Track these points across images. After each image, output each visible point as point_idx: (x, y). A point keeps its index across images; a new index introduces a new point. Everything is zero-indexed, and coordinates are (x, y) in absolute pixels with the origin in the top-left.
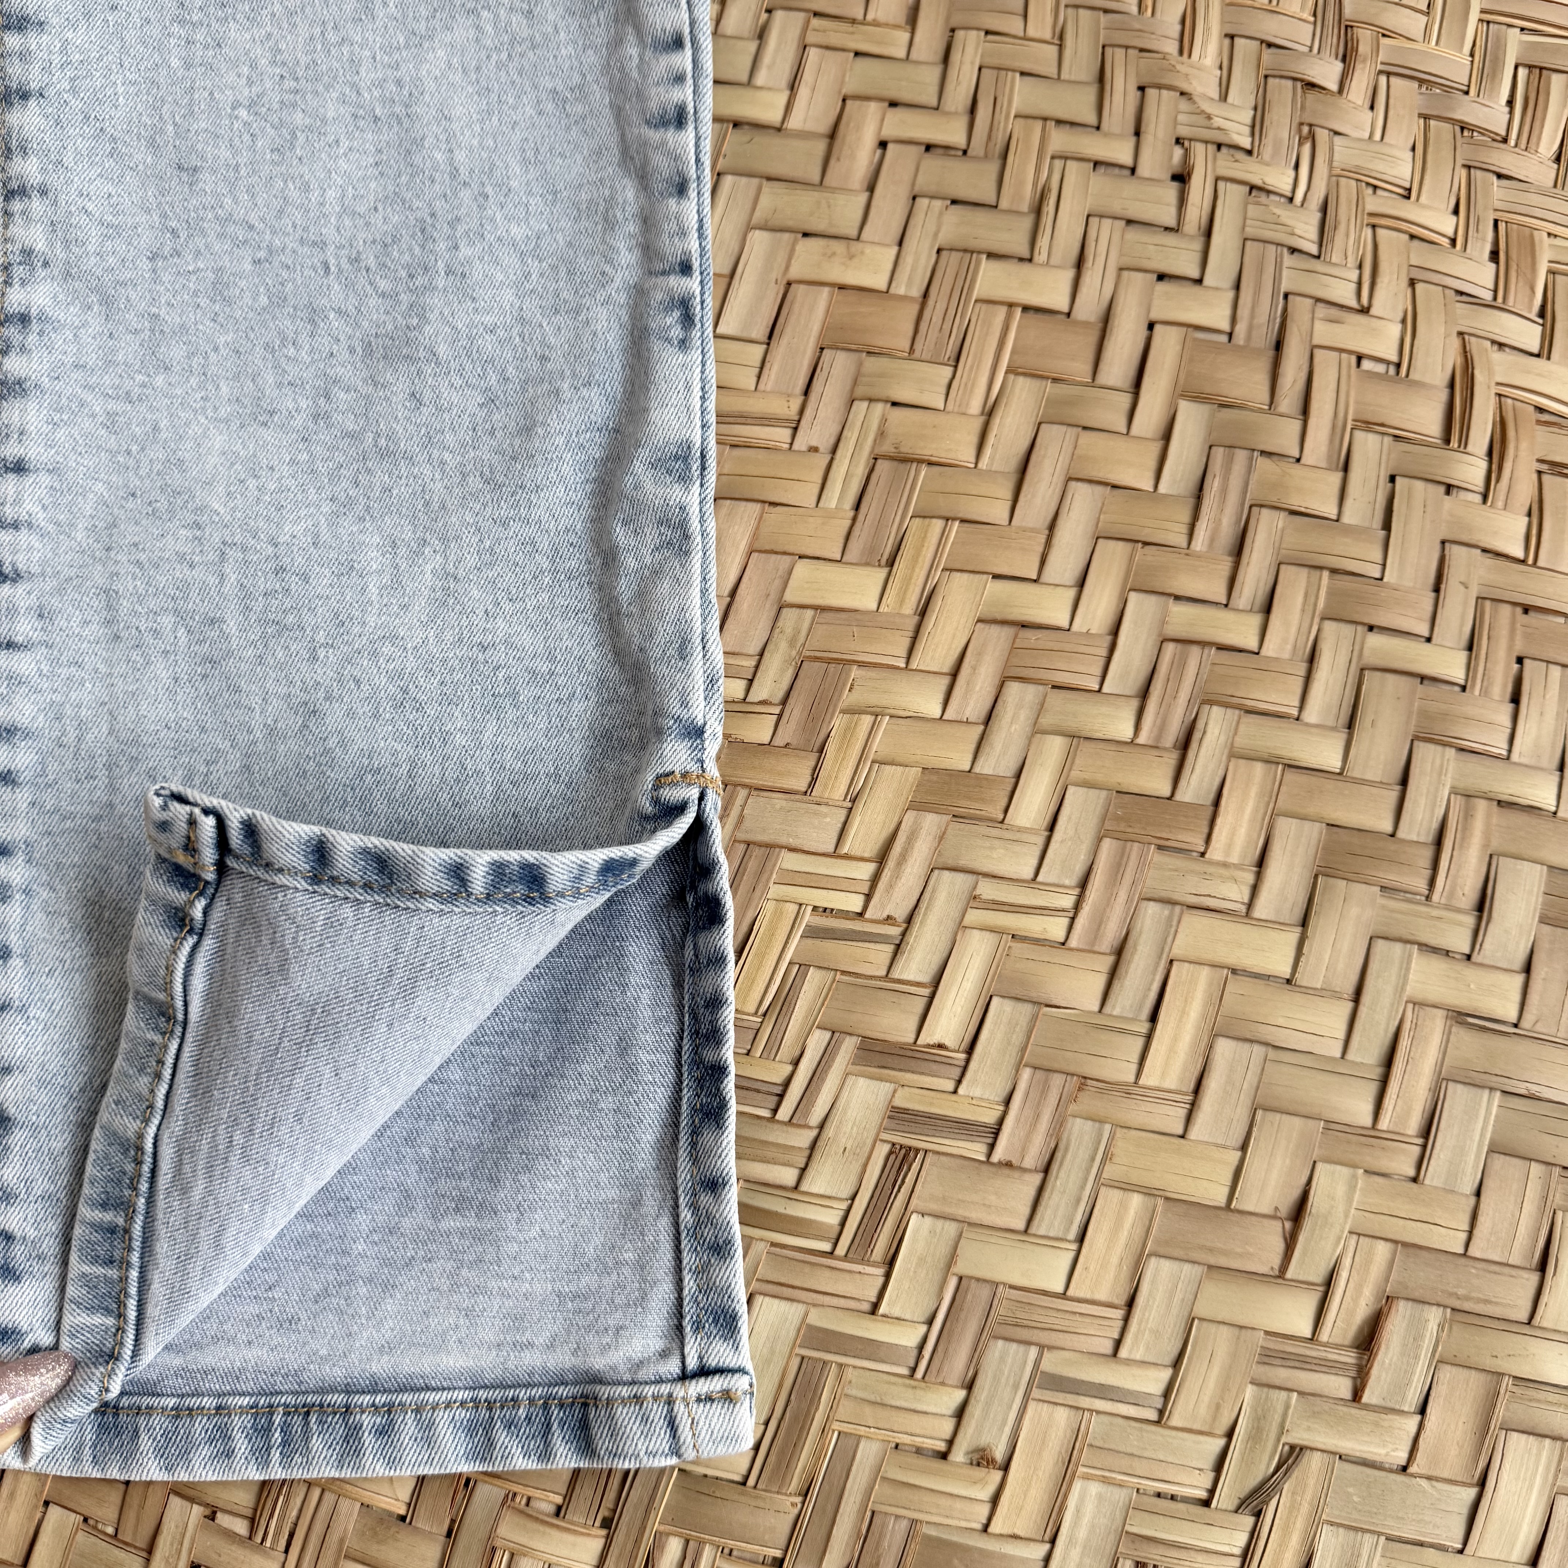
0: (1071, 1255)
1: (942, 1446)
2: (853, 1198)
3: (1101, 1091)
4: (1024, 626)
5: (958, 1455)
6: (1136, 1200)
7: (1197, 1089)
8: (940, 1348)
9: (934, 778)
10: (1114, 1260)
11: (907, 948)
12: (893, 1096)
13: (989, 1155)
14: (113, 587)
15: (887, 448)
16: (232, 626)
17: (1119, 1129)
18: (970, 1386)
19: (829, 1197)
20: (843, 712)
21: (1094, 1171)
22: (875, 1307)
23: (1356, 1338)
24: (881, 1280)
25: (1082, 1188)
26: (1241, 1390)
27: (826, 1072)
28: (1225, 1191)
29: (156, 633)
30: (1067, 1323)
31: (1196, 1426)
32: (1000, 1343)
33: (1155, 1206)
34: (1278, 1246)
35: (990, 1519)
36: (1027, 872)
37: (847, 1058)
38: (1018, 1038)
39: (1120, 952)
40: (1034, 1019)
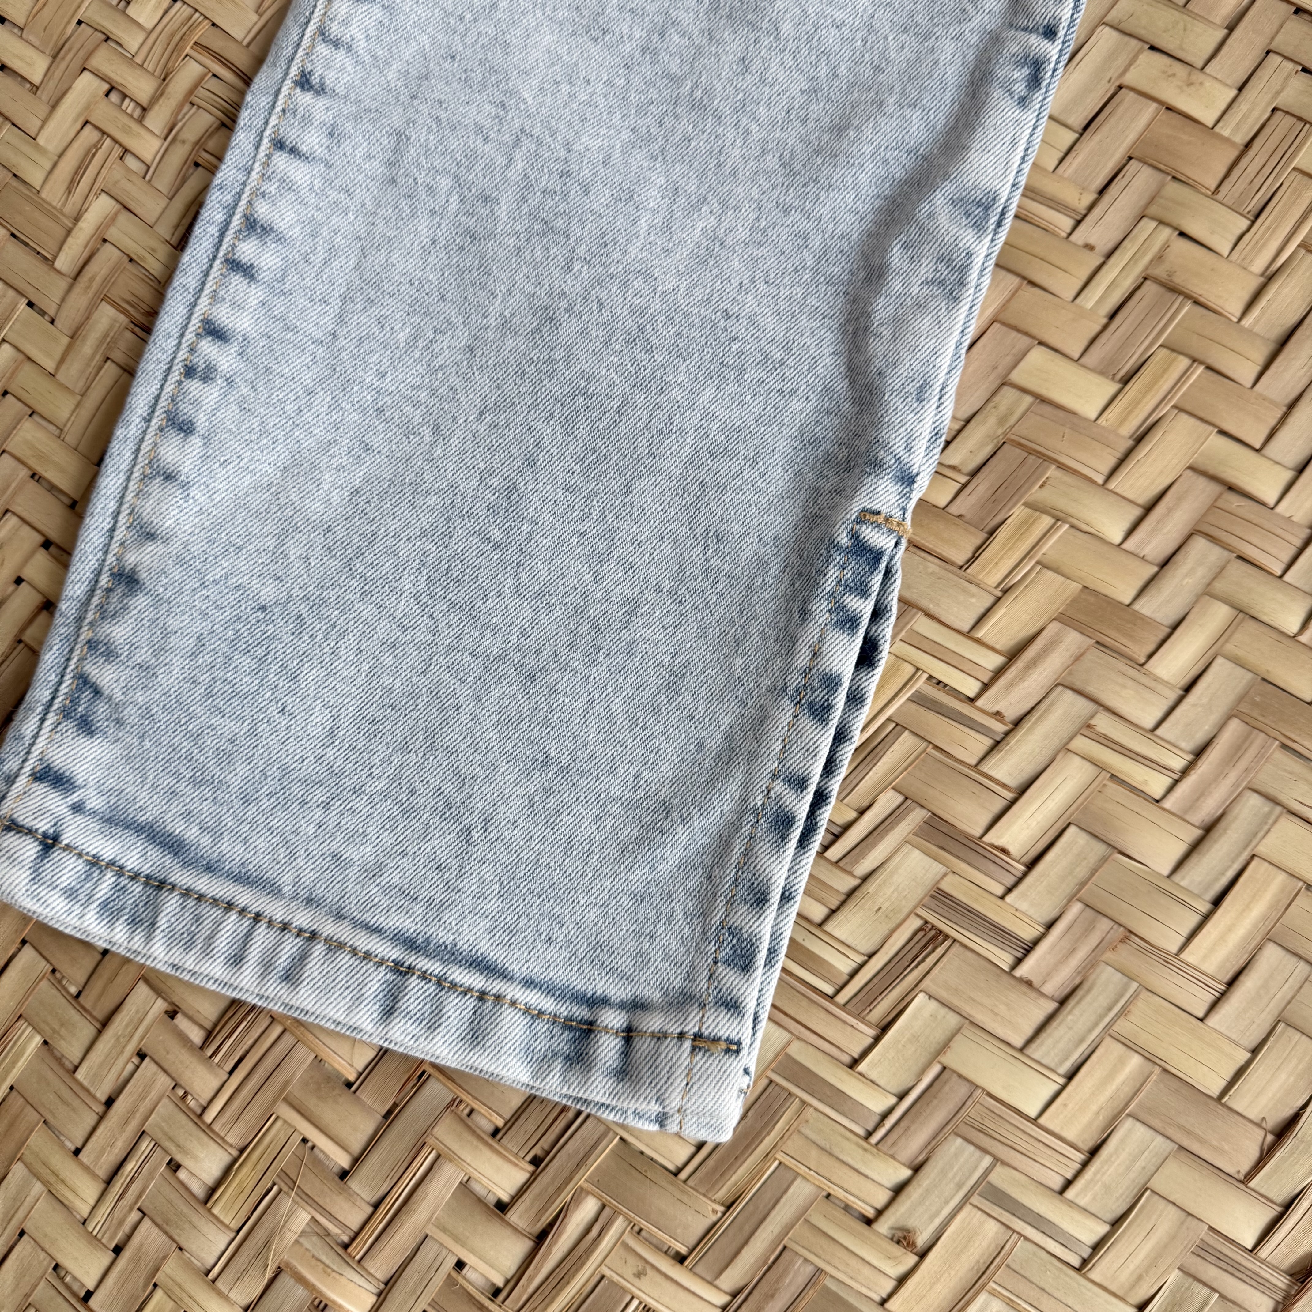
0: (1056, 1087)
1: (870, 1213)
2: (871, 956)
3: (1141, 950)
4: (1232, 488)
5: (883, 1226)
6: (1135, 1060)
7: (1232, 983)
8: (903, 1124)
9: (1092, 599)
10: (1094, 1108)
11: (1006, 748)
12: (942, 878)
13: (1014, 967)
15: (1160, 272)
17: (1144, 991)
18: (917, 1169)
19: (849, 947)
20: (1027, 505)
21: (1107, 1020)
22: (854, 1063)
23: (1292, 1267)
24: (870, 1041)
25: (1090, 1031)
26: (1166, 1272)
27: (887, 831)
28: (1222, 1084)
30: (1028, 1146)
31: (1113, 1288)
32: (959, 1141)
33: (1151, 1073)
34: (1254, 1154)
35: (890, 1295)
36: (1149, 721)
37: (911, 827)
38: (1081, 872)
39: (1209, 829)
40: (1104, 860)
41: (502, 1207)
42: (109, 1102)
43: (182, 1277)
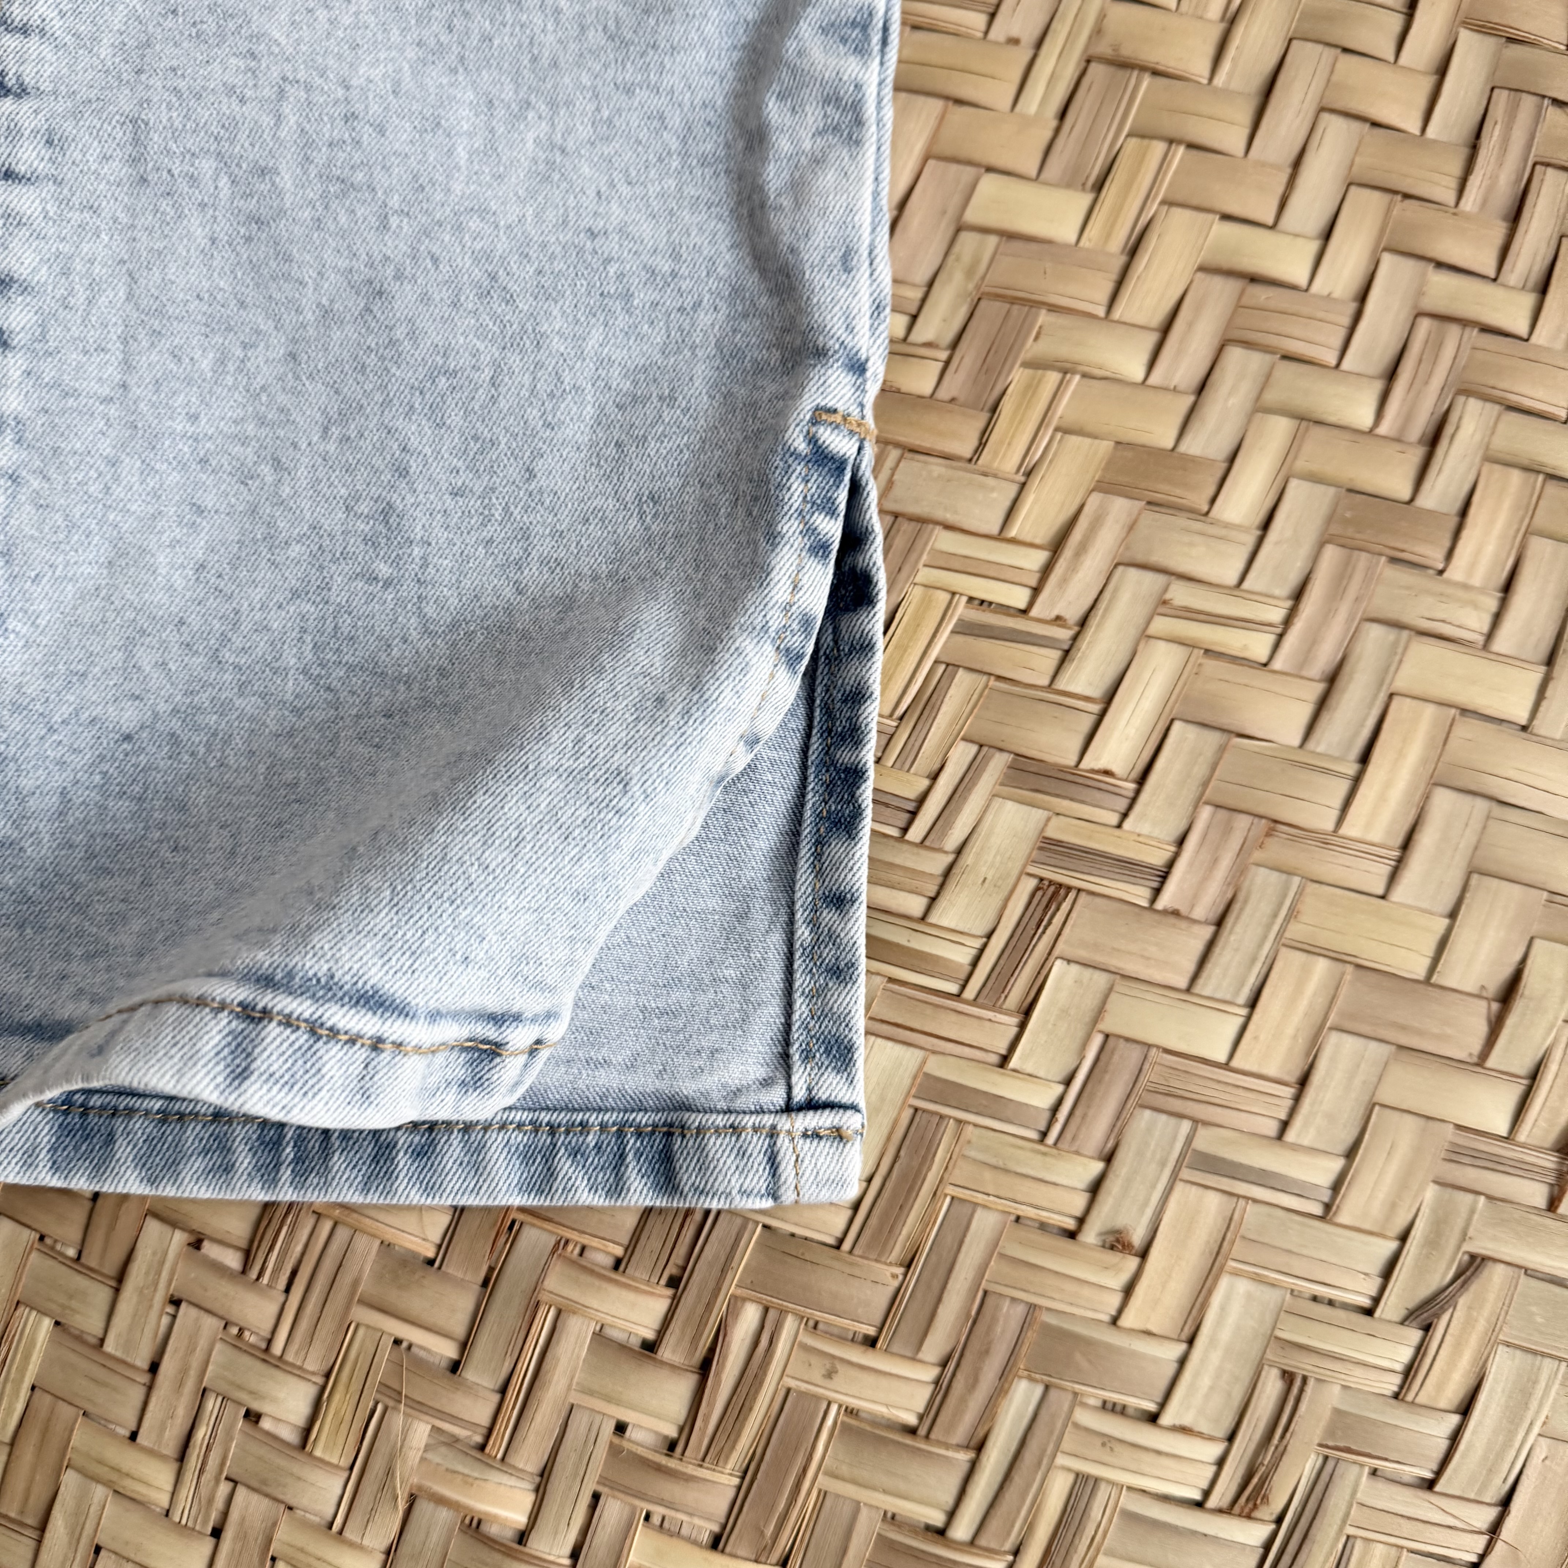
0: (1239, 1021)
1: (1070, 1224)
2: (989, 936)
3: (1293, 839)
4: (1254, 279)
5: (1090, 1235)
6: (1321, 965)
7: (1407, 845)
9: (1129, 454)
10: (1290, 1031)
11: (1078, 656)
12: (1046, 825)
13: (1153, 900)
14: (143, 116)
15: (1103, 48)
16: (286, 180)
17: (1309, 883)
18: (1109, 1159)
19: (961, 933)
20: (1026, 365)
21: (1276, 928)
22: (1004, 1061)
23: (1558, 1141)
24: (1014, 1030)
25: (1260, 946)
26: (1422, 1189)
28: (1426, 962)
29: (193, 180)
30: (1227, 1097)
31: (1367, 1226)
32: (1147, 1113)
33: (1343, 974)
34: (1482, 1029)
35: (1120, 1311)
36: (1231, 576)
37: (995, 777)
38: (1200, 771)
39: (1333, 679)
40: (1222, 749)
41: (650, 1347)
42: (154, 1368)
43: (301, 1539)
